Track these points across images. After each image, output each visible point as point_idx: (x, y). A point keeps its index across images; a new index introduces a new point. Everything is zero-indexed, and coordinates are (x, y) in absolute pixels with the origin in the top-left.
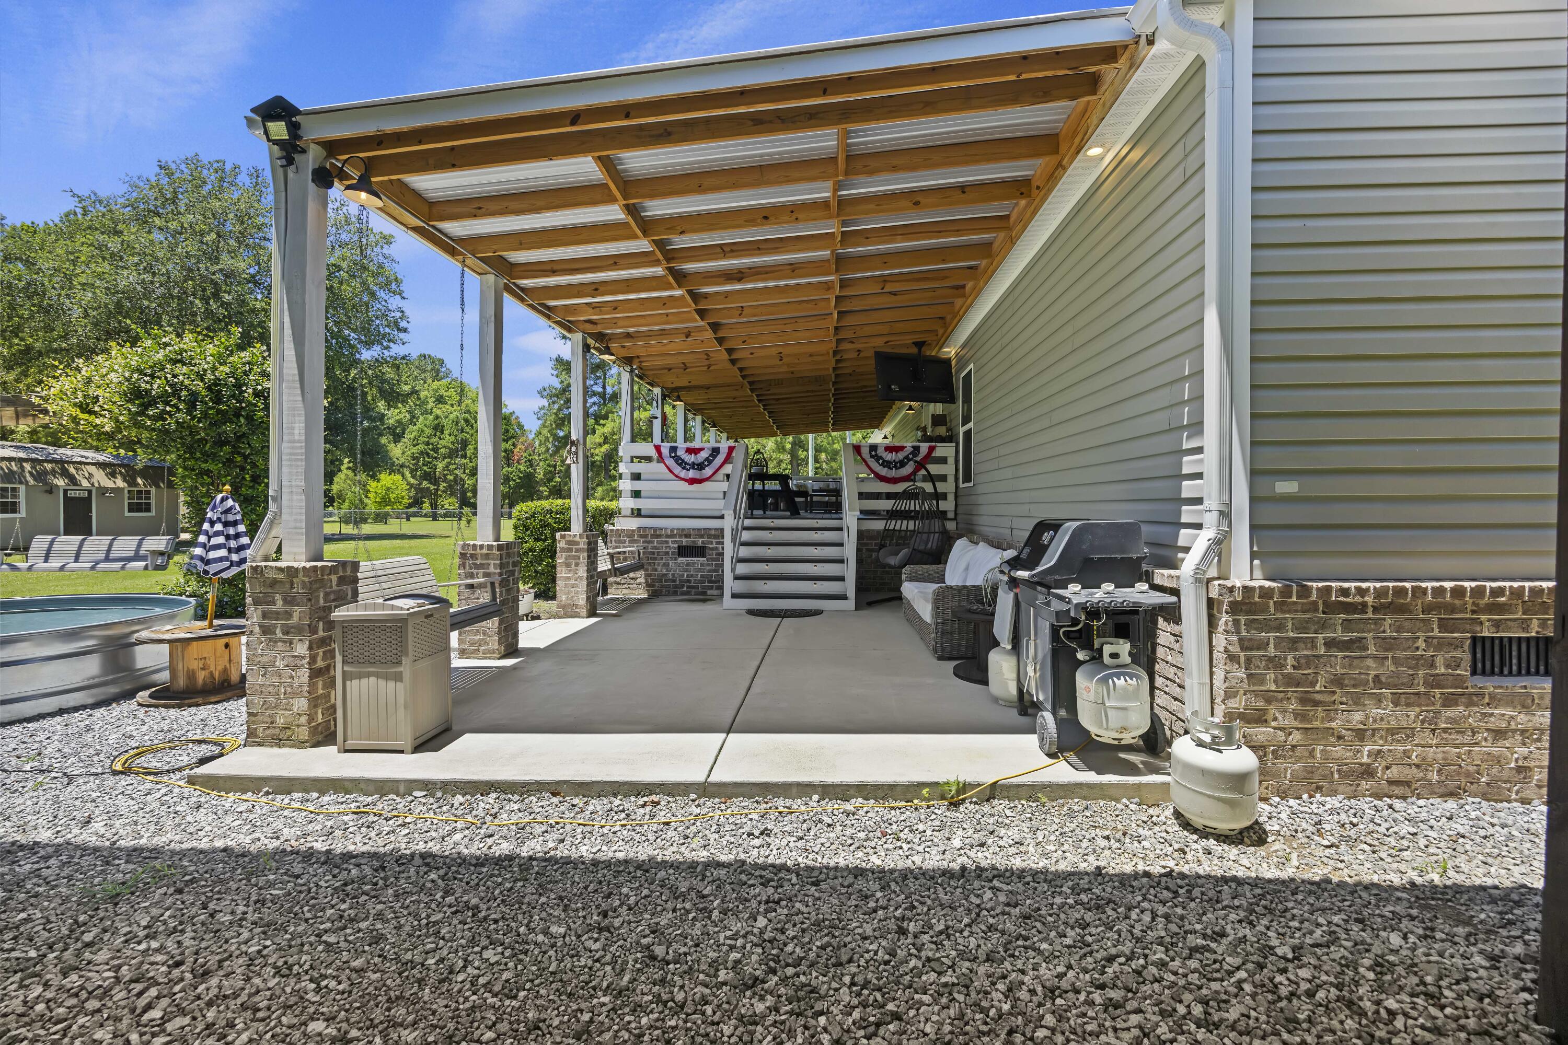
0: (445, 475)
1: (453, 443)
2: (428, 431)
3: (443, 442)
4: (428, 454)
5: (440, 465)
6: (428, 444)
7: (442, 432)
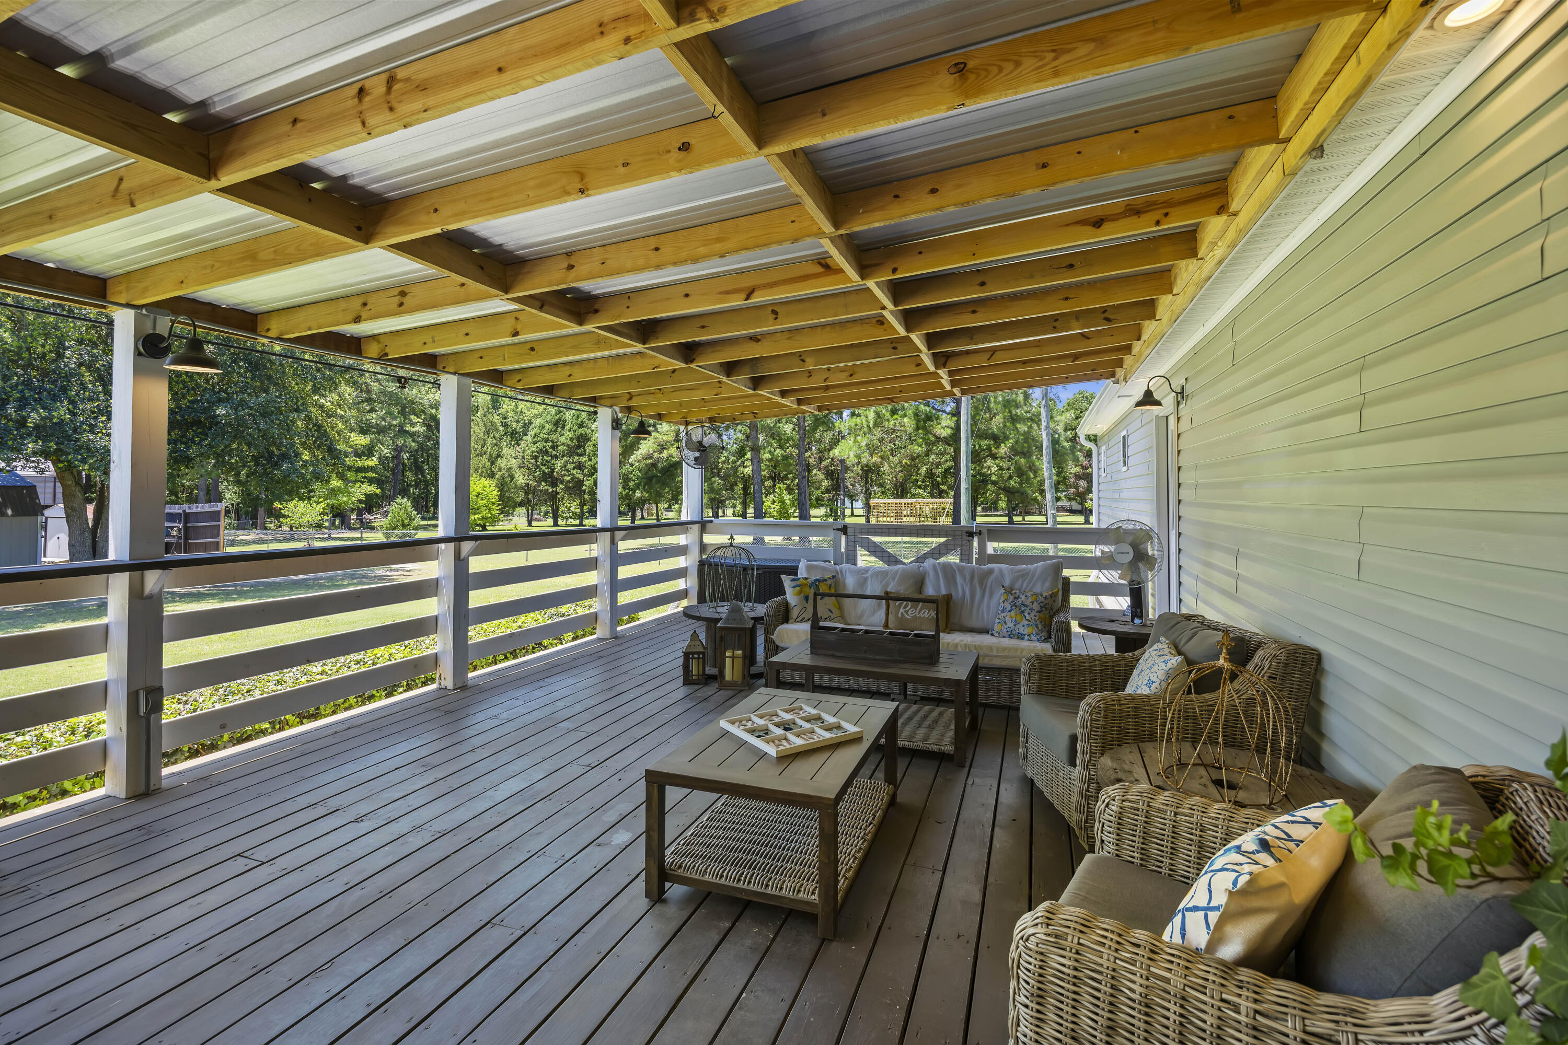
0: (563, 476)
1: (571, 440)
2: (549, 427)
3: (563, 439)
4: (546, 452)
5: (559, 464)
6: (547, 440)
7: (563, 427)
